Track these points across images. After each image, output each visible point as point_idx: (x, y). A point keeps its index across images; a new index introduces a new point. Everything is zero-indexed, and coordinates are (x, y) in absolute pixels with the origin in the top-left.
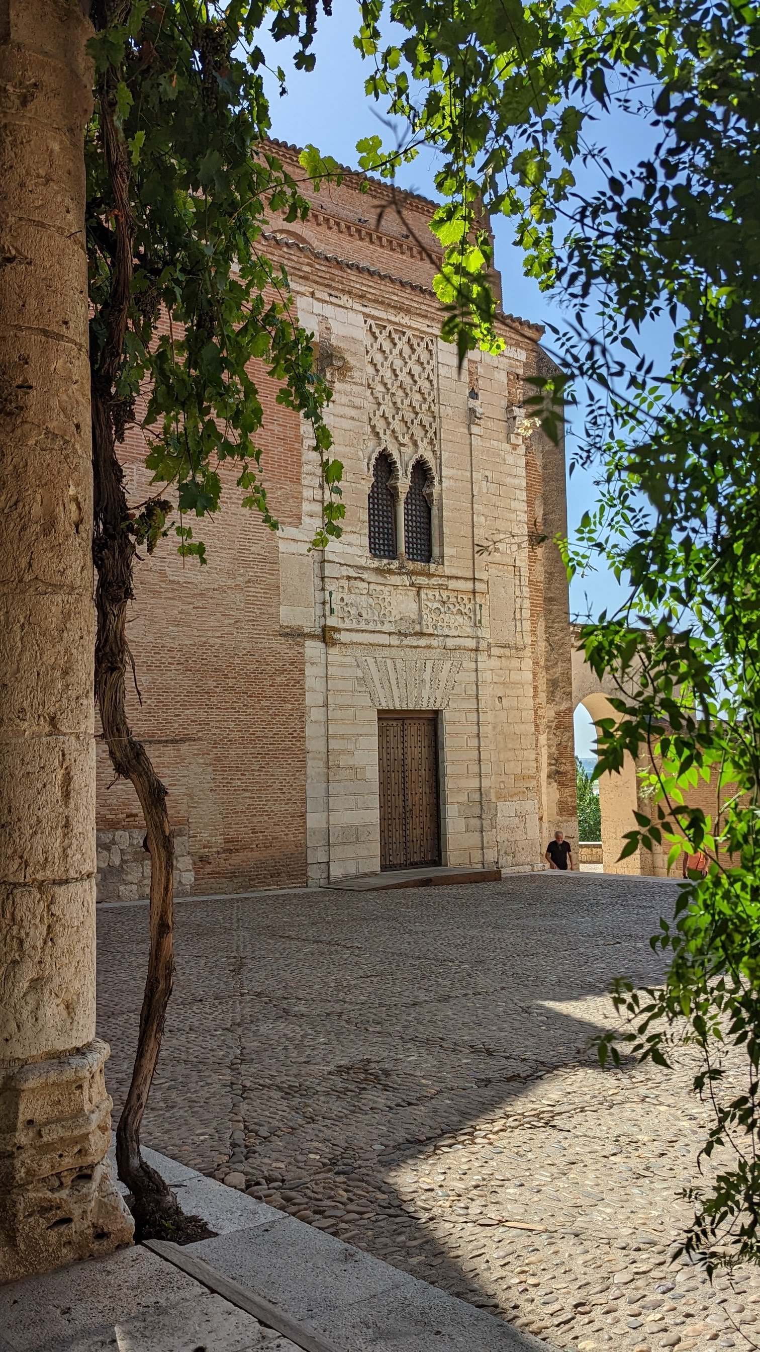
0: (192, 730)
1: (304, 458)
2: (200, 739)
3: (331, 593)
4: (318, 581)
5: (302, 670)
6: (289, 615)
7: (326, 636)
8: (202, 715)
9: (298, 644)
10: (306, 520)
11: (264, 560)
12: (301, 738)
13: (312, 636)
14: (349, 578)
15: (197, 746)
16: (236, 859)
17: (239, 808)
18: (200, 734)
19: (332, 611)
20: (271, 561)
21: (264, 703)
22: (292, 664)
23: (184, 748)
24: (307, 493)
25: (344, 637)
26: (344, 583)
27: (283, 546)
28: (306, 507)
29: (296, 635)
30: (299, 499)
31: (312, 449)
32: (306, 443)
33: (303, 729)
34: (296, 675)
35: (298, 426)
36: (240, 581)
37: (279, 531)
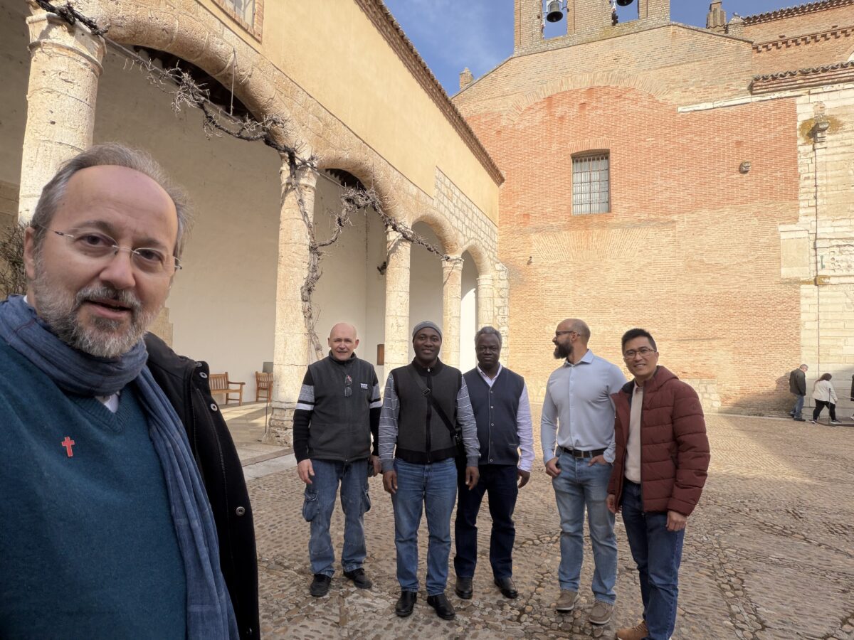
0: (719, 334)
1: (801, 185)
2: (724, 338)
3: (822, 257)
4: (813, 252)
5: (798, 302)
6: (786, 272)
7: (817, 282)
8: (726, 327)
9: (795, 288)
10: (802, 219)
11: (769, 245)
12: (797, 339)
13: (808, 283)
14: (838, 246)
15: (723, 341)
17: (750, 373)
18: (724, 336)
19: (823, 267)
20: (775, 245)
21: (768, 320)
22: (790, 298)
23: (714, 343)
24: (802, 204)
25: (833, 281)
26: (836, 250)
27: (783, 236)
28: (802, 212)
29: (798, 282)
30: (797, 208)
31: (808, 178)
32: (803, 177)
33: (798, 334)
34: (793, 304)
35: (796, 169)
36: (750, 258)
37: (781, 228)
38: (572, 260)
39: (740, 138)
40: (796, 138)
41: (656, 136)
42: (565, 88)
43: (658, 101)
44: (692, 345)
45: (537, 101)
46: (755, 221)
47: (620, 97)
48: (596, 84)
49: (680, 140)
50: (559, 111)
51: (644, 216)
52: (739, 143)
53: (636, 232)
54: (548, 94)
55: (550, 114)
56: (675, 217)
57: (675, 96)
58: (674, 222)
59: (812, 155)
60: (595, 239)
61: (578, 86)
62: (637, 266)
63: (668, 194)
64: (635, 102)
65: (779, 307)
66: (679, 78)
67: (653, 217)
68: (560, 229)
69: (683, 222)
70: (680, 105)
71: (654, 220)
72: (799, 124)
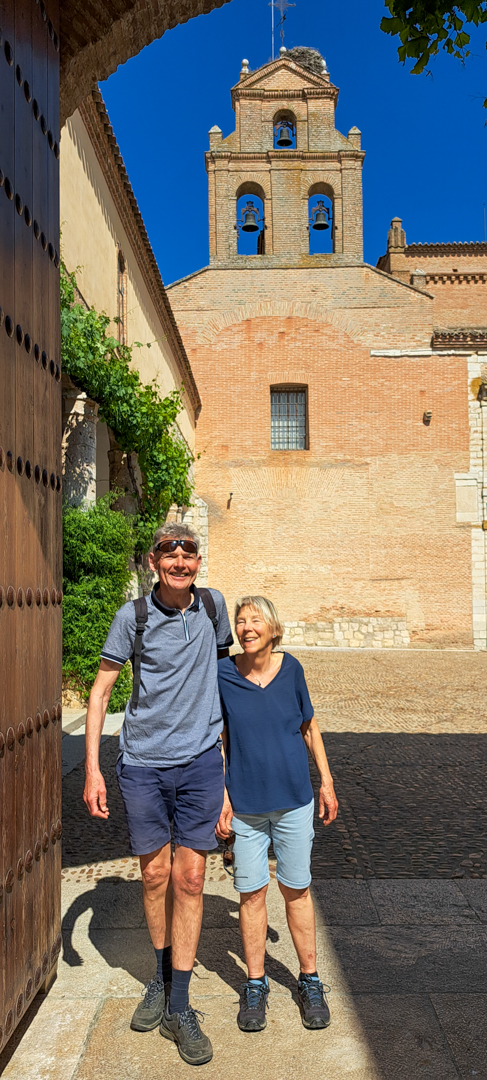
0: (407, 574)
1: (471, 438)
2: (411, 578)
4: (480, 498)
5: (470, 544)
6: (461, 517)
7: (484, 526)
8: (412, 567)
9: (468, 531)
10: (472, 468)
11: (446, 491)
12: (470, 577)
13: (476, 527)
15: (410, 581)
16: (432, 634)
17: (433, 610)
18: (412, 576)
20: (451, 492)
21: (447, 560)
22: (464, 541)
23: (403, 582)
24: (472, 455)
27: (458, 483)
28: (472, 462)
29: (467, 526)
30: (467, 458)
31: (476, 432)
32: (473, 430)
33: (470, 573)
34: (466, 546)
35: (467, 422)
36: (433, 503)
37: (456, 476)
38: (271, 497)
39: (423, 388)
40: (467, 393)
41: (352, 376)
42: (264, 313)
43: (352, 342)
44: (384, 584)
45: (235, 322)
46: (436, 468)
47: (317, 331)
48: (295, 314)
49: (373, 383)
50: (258, 336)
51: (340, 456)
52: (422, 392)
53: (333, 471)
54: (247, 316)
55: (249, 339)
56: (368, 460)
57: (368, 339)
58: (367, 464)
59: (479, 410)
60: (294, 477)
61: (277, 314)
62: (333, 506)
63: (361, 436)
64: (333, 338)
65: (455, 549)
66: (372, 320)
67: (349, 457)
68: (261, 464)
69: (376, 464)
70: (373, 348)
71: (349, 461)
72: (469, 381)
